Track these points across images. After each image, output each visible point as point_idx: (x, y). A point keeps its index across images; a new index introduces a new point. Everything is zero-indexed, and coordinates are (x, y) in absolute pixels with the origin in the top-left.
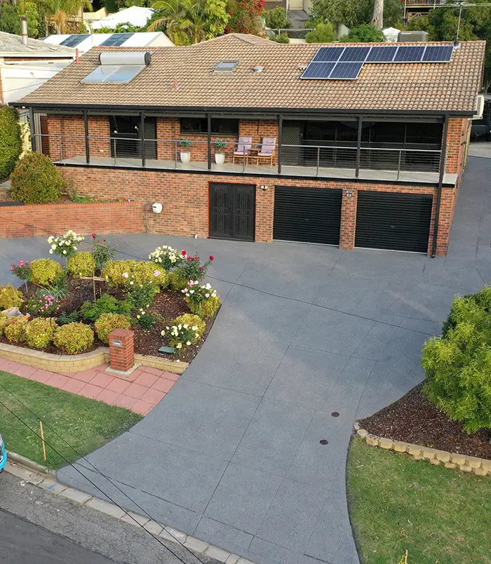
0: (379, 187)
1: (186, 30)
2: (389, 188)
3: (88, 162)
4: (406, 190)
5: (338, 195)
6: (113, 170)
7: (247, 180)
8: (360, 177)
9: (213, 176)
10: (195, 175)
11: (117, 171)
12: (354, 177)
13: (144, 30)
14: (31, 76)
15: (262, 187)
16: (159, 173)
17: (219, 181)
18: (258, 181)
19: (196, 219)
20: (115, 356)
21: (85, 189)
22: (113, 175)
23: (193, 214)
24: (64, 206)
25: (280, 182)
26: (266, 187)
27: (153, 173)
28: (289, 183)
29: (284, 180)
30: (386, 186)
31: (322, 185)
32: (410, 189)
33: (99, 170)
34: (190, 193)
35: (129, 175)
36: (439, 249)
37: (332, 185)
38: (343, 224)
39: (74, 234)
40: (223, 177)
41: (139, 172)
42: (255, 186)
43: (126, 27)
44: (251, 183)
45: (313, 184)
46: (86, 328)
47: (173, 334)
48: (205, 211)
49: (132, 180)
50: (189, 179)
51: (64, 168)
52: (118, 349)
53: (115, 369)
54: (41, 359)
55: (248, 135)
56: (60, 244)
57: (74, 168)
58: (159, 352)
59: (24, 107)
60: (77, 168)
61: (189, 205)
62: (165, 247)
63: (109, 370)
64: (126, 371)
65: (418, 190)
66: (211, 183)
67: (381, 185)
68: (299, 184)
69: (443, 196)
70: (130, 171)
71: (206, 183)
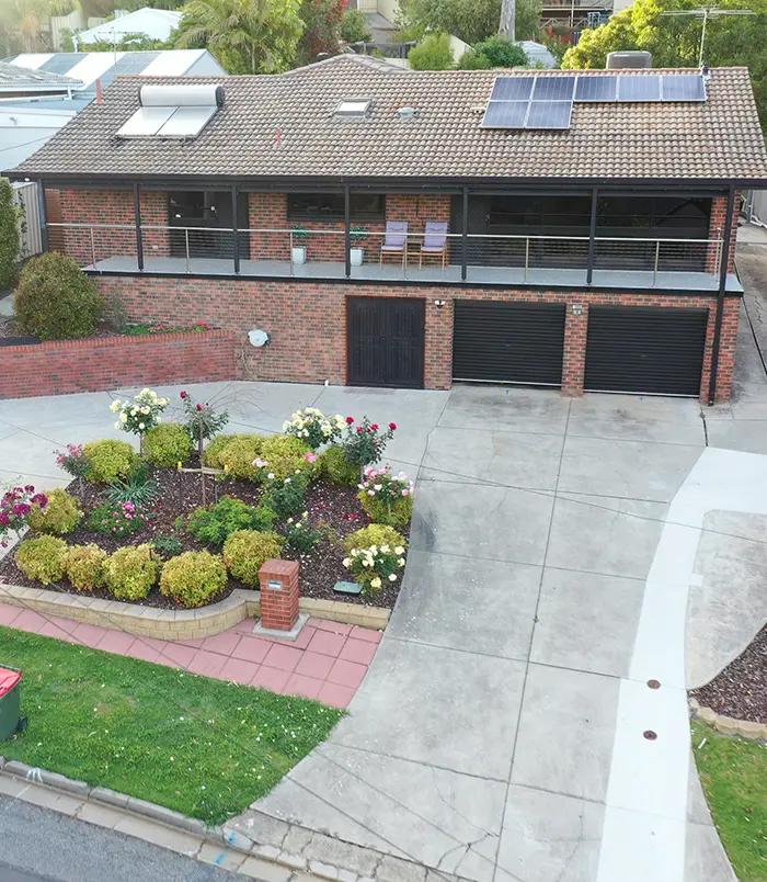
0: (624, 299)
1: (239, 47)
2: (639, 300)
3: (141, 267)
4: (666, 302)
5: (560, 313)
6: (184, 280)
7: (411, 292)
8: (595, 284)
9: (355, 286)
10: (323, 285)
11: (191, 281)
12: (584, 283)
13: (170, 46)
14: (12, 124)
15: (437, 303)
16: (263, 283)
17: (365, 293)
18: (428, 293)
19: (326, 355)
20: (270, 607)
21: (136, 311)
22: (183, 287)
23: (321, 348)
24: (107, 341)
25: (462, 295)
26: (443, 303)
27: (254, 283)
28: (480, 295)
29: (471, 291)
30: (635, 297)
31: (533, 297)
32: (674, 301)
33: (161, 280)
34: (315, 314)
35: (212, 289)
36: (719, 392)
37: (550, 297)
38: (567, 356)
39: (153, 394)
40: (371, 288)
41: (229, 282)
42: (425, 300)
43: (139, 41)
44: (417, 295)
45: (518, 296)
46: (215, 562)
47: (365, 563)
48: (340, 343)
49: (218, 296)
50: (314, 292)
51: (100, 278)
52: (275, 595)
53: (271, 627)
54: (142, 619)
55: (401, 218)
56: (133, 413)
57: (116, 278)
58: (336, 592)
59: (27, 180)
60: (122, 279)
61: (315, 333)
62: (308, 410)
63: (258, 629)
64: (289, 630)
65: (686, 301)
66: (348, 298)
67: (628, 296)
68: (496, 296)
69: (726, 310)
70: (214, 282)
71: (341, 299)
